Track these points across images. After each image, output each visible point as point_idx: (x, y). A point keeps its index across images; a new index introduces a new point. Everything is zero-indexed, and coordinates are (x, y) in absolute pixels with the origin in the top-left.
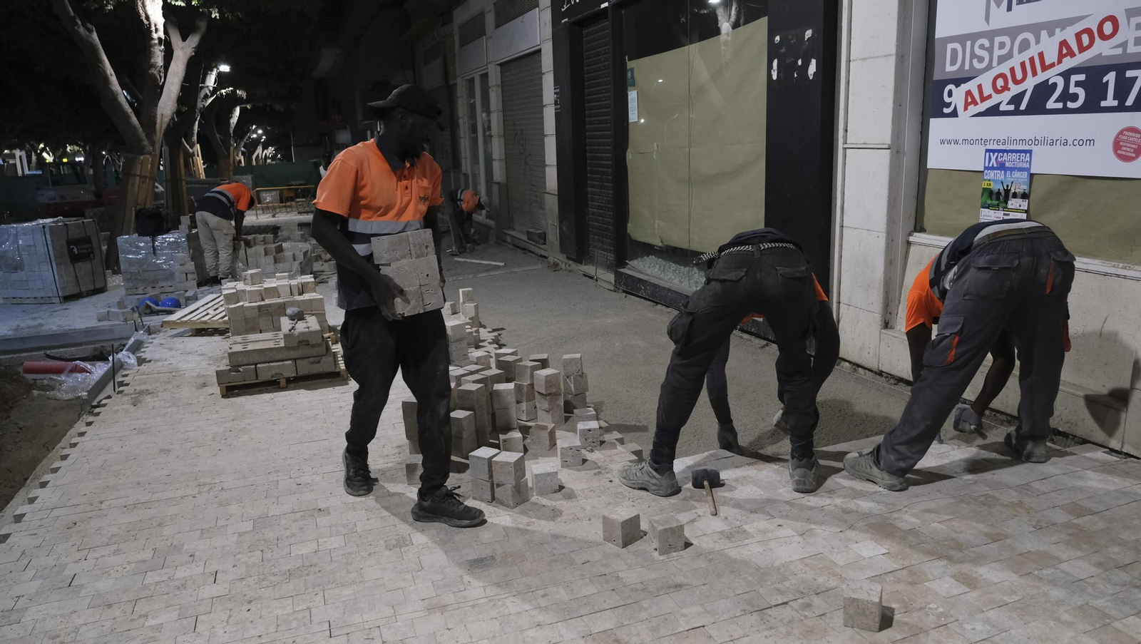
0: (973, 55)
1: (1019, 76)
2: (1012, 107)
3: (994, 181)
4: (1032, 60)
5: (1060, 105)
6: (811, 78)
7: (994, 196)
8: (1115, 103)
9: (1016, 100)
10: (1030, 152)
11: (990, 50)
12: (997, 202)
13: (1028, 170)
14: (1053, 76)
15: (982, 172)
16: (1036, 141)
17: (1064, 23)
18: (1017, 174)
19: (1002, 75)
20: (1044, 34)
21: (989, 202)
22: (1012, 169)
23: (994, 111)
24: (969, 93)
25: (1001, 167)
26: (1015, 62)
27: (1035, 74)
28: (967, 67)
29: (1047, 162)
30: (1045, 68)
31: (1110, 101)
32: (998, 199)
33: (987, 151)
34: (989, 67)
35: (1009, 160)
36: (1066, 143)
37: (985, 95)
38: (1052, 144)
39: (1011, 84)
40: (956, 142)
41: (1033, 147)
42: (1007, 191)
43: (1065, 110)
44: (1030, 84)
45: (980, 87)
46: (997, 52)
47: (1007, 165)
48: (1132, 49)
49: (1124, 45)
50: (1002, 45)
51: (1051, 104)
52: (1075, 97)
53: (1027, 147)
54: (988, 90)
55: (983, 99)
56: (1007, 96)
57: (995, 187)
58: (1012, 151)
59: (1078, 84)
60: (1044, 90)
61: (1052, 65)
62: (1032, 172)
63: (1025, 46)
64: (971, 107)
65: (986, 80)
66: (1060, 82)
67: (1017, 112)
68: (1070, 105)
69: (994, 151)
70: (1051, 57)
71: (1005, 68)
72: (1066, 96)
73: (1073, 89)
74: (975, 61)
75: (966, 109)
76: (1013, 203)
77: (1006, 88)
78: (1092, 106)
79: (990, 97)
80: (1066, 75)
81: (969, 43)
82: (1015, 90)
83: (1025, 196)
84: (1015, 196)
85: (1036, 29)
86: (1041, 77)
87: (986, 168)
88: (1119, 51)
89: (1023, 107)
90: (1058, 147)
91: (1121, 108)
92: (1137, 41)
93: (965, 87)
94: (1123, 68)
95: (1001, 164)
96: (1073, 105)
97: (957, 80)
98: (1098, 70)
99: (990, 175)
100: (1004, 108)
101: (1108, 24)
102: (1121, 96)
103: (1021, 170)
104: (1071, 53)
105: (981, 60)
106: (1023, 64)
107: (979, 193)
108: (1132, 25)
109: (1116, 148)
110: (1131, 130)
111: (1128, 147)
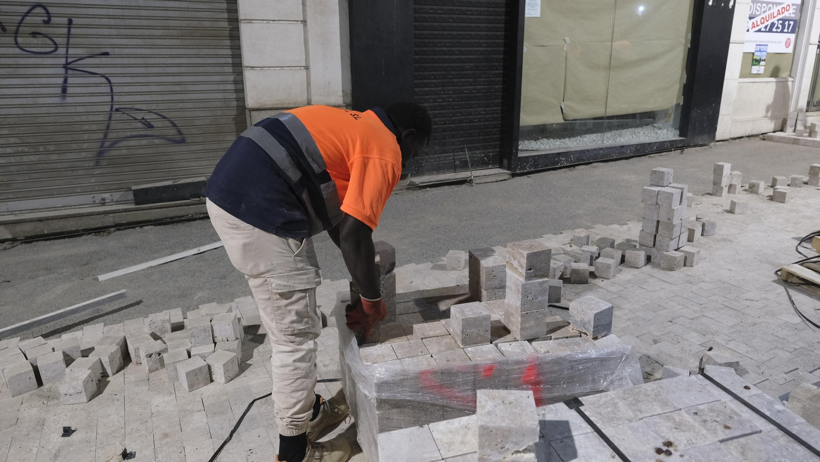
0: (756, 9)
1: (767, 19)
2: (764, 30)
3: (758, 56)
4: (771, 14)
5: (775, 30)
6: (730, 7)
7: (757, 61)
9: (766, 27)
10: (767, 45)
11: (761, 8)
12: (757, 63)
14: (775, 20)
15: (753, 53)
16: (769, 42)
17: (780, 4)
18: (764, 53)
19: (763, 18)
20: (775, 6)
21: (755, 63)
22: (762, 51)
23: (759, 31)
24: (753, 23)
25: (760, 51)
26: (767, 13)
27: (771, 19)
28: (754, 13)
29: (772, 49)
30: (774, 17)
31: (786, 30)
33: (757, 45)
34: (760, 14)
35: (763, 48)
36: (776, 43)
38: (773, 42)
40: (748, 42)
41: (769, 44)
43: (777, 32)
44: (769, 23)
45: (757, 21)
46: (763, 10)
49: (790, 14)
50: (764, 7)
51: (774, 30)
54: (759, 23)
55: (758, 26)
56: (764, 25)
57: (758, 58)
58: (764, 45)
59: (780, 24)
60: (773, 24)
62: (768, 52)
63: (770, 9)
64: (754, 28)
65: (758, 19)
66: (776, 22)
67: (765, 32)
69: (759, 45)
70: (775, 15)
71: (764, 16)
72: (778, 28)
73: (779, 26)
74: (756, 11)
75: (752, 29)
76: (762, 63)
77: (764, 23)
78: (782, 32)
79: (759, 25)
80: (778, 20)
81: (755, 4)
82: (766, 24)
83: (765, 60)
84: (762, 60)
86: (773, 20)
87: (756, 51)
88: (789, 15)
89: (767, 30)
90: (774, 44)
91: (788, 32)
92: (793, 13)
93: (754, 20)
94: (789, 20)
95: (760, 50)
96: (779, 30)
97: (751, 18)
98: (784, 20)
99: (756, 54)
100: (763, 29)
101: (788, 7)
102: (788, 29)
103: (765, 51)
104: (780, 14)
105: (758, 11)
106: (769, 15)
107: (751, 61)
108: (792, 8)
109: (786, 44)
110: (789, 39)
111: (788, 44)
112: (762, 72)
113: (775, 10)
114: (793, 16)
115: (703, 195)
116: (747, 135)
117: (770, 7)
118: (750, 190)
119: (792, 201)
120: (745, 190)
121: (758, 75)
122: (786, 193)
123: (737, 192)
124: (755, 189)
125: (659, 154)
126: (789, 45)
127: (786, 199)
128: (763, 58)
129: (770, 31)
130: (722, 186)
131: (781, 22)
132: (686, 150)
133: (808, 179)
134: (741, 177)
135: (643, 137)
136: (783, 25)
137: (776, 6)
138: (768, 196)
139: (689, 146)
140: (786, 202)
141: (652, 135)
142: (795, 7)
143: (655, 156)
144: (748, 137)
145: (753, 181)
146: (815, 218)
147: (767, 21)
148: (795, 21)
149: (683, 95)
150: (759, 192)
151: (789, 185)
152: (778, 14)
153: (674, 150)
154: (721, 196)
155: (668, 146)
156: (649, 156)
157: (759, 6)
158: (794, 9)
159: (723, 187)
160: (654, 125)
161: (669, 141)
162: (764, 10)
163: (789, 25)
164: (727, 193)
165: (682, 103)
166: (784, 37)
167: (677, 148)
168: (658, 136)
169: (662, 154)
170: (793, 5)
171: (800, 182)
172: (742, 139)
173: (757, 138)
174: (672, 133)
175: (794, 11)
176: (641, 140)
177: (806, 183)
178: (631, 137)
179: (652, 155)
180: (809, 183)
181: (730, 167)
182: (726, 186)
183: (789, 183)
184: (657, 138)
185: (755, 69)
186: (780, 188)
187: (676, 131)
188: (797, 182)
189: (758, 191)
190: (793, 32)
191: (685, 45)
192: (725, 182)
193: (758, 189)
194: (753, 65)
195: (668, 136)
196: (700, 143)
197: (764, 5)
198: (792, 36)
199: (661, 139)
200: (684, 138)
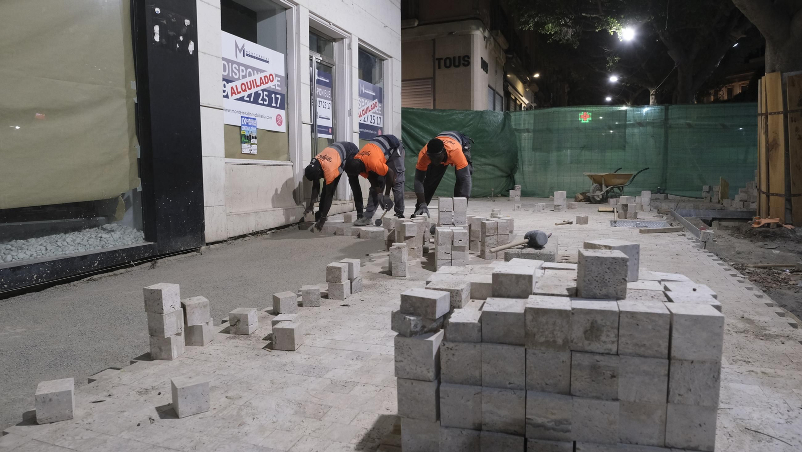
0: (233, 71)
1: (250, 87)
2: (248, 99)
3: (246, 131)
4: (253, 81)
5: (262, 102)
6: (191, 53)
7: (246, 138)
8: (275, 105)
9: (249, 96)
10: (255, 119)
11: (239, 70)
12: (247, 141)
13: (256, 127)
14: (259, 89)
15: (240, 127)
16: (256, 115)
17: (264, 71)
18: (253, 128)
19: (243, 84)
20: (255, 71)
21: (245, 140)
22: (251, 126)
23: (242, 99)
24: (232, 88)
25: (247, 125)
26: (248, 79)
27: (254, 88)
28: (230, 75)
29: (262, 124)
30: (257, 86)
31: (274, 105)
32: (248, 139)
33: (242, 117)
34: (239, 79)
35: (250, 122)
37: (239, 91)
38: (261, 117)
39: (247, 89)
40: (229, 111)
41: (257, 118)
42: (250, 136)
43: (263, 105)
44: (253, 91)
45: (236, 86)
46: (242, 74)
47: (249, 124)
48: (278, 88)
49: (275, 85)
50: (243, 71)
51: (260, 101)
52: (266, 102)
53: (254, 117)
54: (240, 90)
55: (239, 93)
56: (246, 94)
57: (247, 134)
58: (251, 118)
59: (266, 95)
60: (257, 95)
61: (259, 86)
62: (258, 127)
63: (250, 75)
64: (234, 95)
65: (238, 83)
67: (249, 102)
68: (265, 103)
69: (244, 117)
70: (258, 83)
71: (244, 81)
72: (264, 100)
73: (265, 97)
74: (233, 74)
75: (232, 96)
76: (253, 141)
77: (245, 90)
78: (269, 105)
80: (263, 90)
81: (230, 64)
82: (249, 92)
83: (256, 138)
84: (253, 138)
85: (253, 69)
86: (256, 89)
87: (242, 125)
88: (274, 87)
89: (252, 100)
90: (263, 118)
91: (276, 107)
92: (278, 86)
93: (230, 85)
94: (276, 93)
95: (248, 123)
96: (266, 103)
97: (227, 80)
98: (270, 92)
99: (244, 128)
100: (246, 98)
101: (271, 77)
102: (276, 103)
103: (254, 126)
104: (263, 83)
105: (236, 74)
106: (250, 81)
107: (239, 137)
108: (276, 79)
109: (277, 121)
110: (279, 115)
111: (279, 121)
112: (255, 151)
113: (257, 77)
114: (279, 89)
115: (132, 363)
116: (251, 232)
117: (250, 72)
118: (233, 329)
119: (308, 341)
120: (226, 331)
121: (251, 155)
122: (293, 330)
123: (206, 339)
124: (240, 325)
125: (110, 274)
126: (281, 123)
127: (296, 342)
128: (254, 135)
129: (255, 102)
130: (167, 335)
131: (266, 93)
132: (160, 261)
133: (327, 288)
134: (208, 308)
135: (72, 248)
136: (269, 96)
137: (258, 74)
138: (265, 339)
139: (163, 255)
140: (296, 347)
141: (90, 242)
142: (279, 79)
143: (100, 278)
144: (254, 234)
145: (235, 312)
146: (355, 384)
147: (250, 89)
148: (282, 96)
149: (140, 176)
150: (250, 333)
151: (300, 305)
152: (261, 84)
153: (136, 265)
154: (169, 358)
155: (122, 256)
156: (89, 278)
157: (235, 68)
158: (278, 81)
159: (169, 339)
160: (104, 226)
161: (123, 250)
162: (244, 74)
163: (277, 99)
164: (183, 348)
165: (140, 189)
166: (273, 112)
167: (143, 261)
168: (103, 243)
169: (116, 272)
170: (277, 76)
171: (316, 297)
172: (245, 239)
173: (265, 236)
174: (132, 237)
175: (279, 83)
176: (67, 252)
177: (325, 296)
178: (44, 248)
179: (95, 277)
180: (330, 296)
181: (178, 291)
182: (178, 334)
183: (300, 299)
184: (103, 247)
185: (246, 148)
186: (286, 320)
187: (138, 234)
188: (313, 297)
189: (247, 330)
190: (282, 107)
191: (128, 97)
192: (172, 324)
193: (247, 325)
194: (242, 142)
195: (125, 242)
196: (182, 249)
197: (241, 68)
198: (283, 113)
199: (110, 247)
200: (152, 243)
